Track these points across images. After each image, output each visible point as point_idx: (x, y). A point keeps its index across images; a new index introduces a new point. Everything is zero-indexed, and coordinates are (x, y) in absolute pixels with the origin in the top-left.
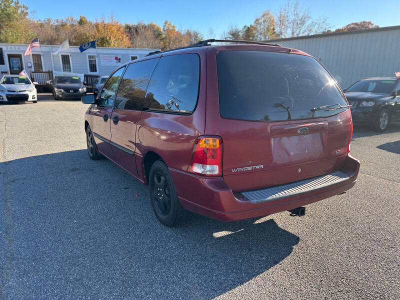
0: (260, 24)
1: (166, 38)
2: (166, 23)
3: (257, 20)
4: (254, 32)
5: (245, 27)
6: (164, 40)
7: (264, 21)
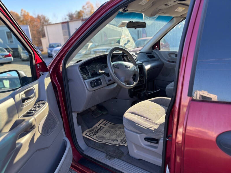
0: (85, 9)
1: (23, 20)
2: (22, 10)
3: (84, 7)
4: (83, 14)
5: (76, 11)
6: (23, 22)
7: (88, 7)
